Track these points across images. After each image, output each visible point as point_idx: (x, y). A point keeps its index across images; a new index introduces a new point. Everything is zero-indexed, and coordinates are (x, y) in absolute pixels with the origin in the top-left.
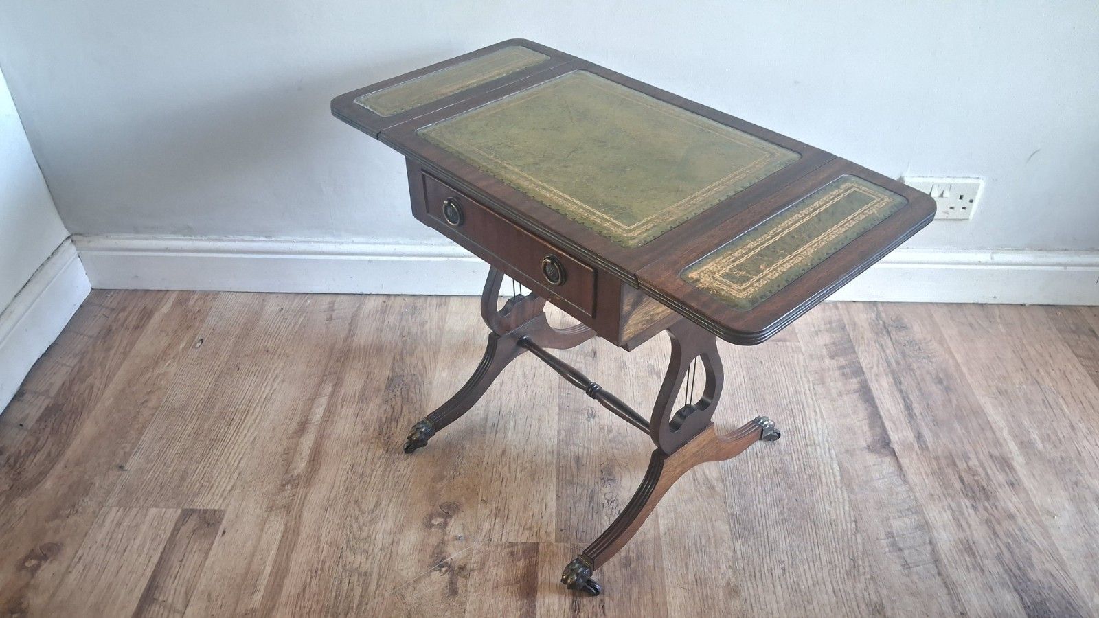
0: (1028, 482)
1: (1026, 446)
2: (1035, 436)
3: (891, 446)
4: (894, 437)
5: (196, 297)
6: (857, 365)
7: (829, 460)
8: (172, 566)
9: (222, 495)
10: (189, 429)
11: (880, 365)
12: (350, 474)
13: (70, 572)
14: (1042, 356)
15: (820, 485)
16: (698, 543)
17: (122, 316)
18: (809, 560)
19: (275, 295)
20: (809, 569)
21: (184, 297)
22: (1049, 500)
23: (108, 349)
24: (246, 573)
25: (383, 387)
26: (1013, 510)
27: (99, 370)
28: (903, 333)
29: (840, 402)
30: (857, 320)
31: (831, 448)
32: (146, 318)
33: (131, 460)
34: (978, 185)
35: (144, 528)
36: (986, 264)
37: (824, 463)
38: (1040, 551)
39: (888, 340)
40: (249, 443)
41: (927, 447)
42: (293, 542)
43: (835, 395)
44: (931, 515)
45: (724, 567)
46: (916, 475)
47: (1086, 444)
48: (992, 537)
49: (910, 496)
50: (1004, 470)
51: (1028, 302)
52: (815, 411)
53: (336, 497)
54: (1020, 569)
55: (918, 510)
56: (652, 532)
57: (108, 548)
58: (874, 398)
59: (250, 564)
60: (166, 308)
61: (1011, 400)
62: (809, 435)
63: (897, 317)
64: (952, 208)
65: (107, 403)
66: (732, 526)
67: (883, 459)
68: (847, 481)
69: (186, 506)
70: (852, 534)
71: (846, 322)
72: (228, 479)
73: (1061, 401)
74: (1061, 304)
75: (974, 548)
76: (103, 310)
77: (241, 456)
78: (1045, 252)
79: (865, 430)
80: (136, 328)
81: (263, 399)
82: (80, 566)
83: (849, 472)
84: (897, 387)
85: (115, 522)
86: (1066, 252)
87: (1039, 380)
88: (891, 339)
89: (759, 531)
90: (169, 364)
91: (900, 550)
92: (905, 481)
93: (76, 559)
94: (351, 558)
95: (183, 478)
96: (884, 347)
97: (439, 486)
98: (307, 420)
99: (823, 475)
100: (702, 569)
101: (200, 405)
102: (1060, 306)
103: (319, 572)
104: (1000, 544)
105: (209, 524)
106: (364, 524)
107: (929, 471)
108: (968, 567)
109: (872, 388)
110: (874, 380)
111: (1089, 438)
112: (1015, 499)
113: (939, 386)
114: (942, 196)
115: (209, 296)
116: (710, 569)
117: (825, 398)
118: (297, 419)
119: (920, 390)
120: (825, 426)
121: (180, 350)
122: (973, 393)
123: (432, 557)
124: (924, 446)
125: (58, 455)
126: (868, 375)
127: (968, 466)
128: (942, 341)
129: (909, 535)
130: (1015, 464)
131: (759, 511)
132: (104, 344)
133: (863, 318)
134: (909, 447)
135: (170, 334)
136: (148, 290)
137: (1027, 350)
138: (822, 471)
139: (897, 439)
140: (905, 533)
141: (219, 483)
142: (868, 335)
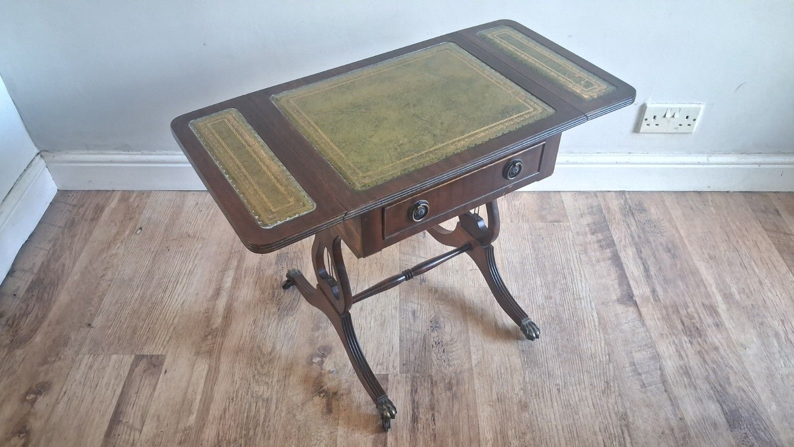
0: (728, 324)
1: (728, 297)
2: (734, 290)
3: (634, 299)
4: (636, 292)
5: (135, 195)
6: (610, 239)
7: (590, 310)
8: (131, 396)
9: (163, 344)
10: (136, 296)
11: (627, 239)
12: (253, 327)
13: (58, 403)
14: (741, 230)
15: (584, 328)
16: (499, 371)
17: (82, 210)
18: (576, 383)
19: (192, 193)
20: (577, 389)
21: (126, 195)
22: (743, 336)
23: (74, 236)
24: (184, 401)
25: (274, 262)
26: (717, 344)
27: (68, 252)
28: (643, 215)
29: (597, 267)
30: (611, 205)
31: (592, 300)
32: (99, 212)
33: (96, 320)
34: (700, 109)
35: (109, 370)
36: (704, 164)
37: (587, 312)
38: (735, 373)
39: (632, 220)
40: (179, 305)
41: (659, 299)
42: (215, 378)
43: (594, 262)
44: (661, 349)
45: (517, 390)
46: (651, 319)
47: (770, 295)
48: (703, 363)
49: (647, 335)
50: (712, 315)
51: (732, 190)
52: (580, 274)
53: (244, 344)
54: (721, 385)
55: (652, 345)
56: (467, 364)
57: (84, 385)
58: (622, 263)
59: (185, 393)
60: (113, 204)
61: (718, 263)
62: (576, 292)
63: (639, 202)
64: (680, 125)
65: (76, 278)
66: (523, 359)
67: (628, 308)
68: (603, 325)
69: (138, 353)
70: (606, 364)
71: (603, 207)
72: (166, 332)
73: (753, 263)
74: (756, 191)
75: (690, 372)
76: (68, 206)
77: (174, 315)
78: (745, 155)
79: (616, 288)
80: (92, 220)
81: (188, 272)
82: (65, 398)
83: (604, 319)
84: (639, 255)
85: (88, 366)
86: (760, 154)
87: (739, 248)
88: (635, 219)
89: (541, 363)
90: (119, 247)
91: (640, 374)
92: (644, 324)
93: (62, 393)
94: (257, 389)
95: (134, 332)
96: (630, 225)
97: (316, 334)
98: (220, 287)
99: (586, 321)
100: (502, 390)
101: (143, 277)
102: (755, 192)
103: (235, 399)
104: (708, 368)
105: (155, 366)
106: (264, 363)
107: (660, 317)
108: (685, 385)
109: (621, 256)
110: (622, 250)
111: (772, 290)
112: (719, 336)
113: (669, 254)
114: (673, 116)
115: (144, 194)
116: (507, 391)
117: (587, 264)
118: (214, 286)
119: (655, 257)
120: (587, 285)
121: (126, 235)
122: (692, 260)
123: (313, 386)
124: (657, 298)
125: (43, 317)
126: (618, 247)
127: (687, 312)
128: (671, 220)
129: (646, 364)
130: (719, 310)
131: (541, 348)
132: (70, 232)
133: (615, 204)
134: (646, 299)
135: (118, 223)
136: (99, 191)
137: (730, 226)
138: (586, 318)
139: (638, 294)
140: (643, 362)
141: (160, 336)
142: (619, 216)
